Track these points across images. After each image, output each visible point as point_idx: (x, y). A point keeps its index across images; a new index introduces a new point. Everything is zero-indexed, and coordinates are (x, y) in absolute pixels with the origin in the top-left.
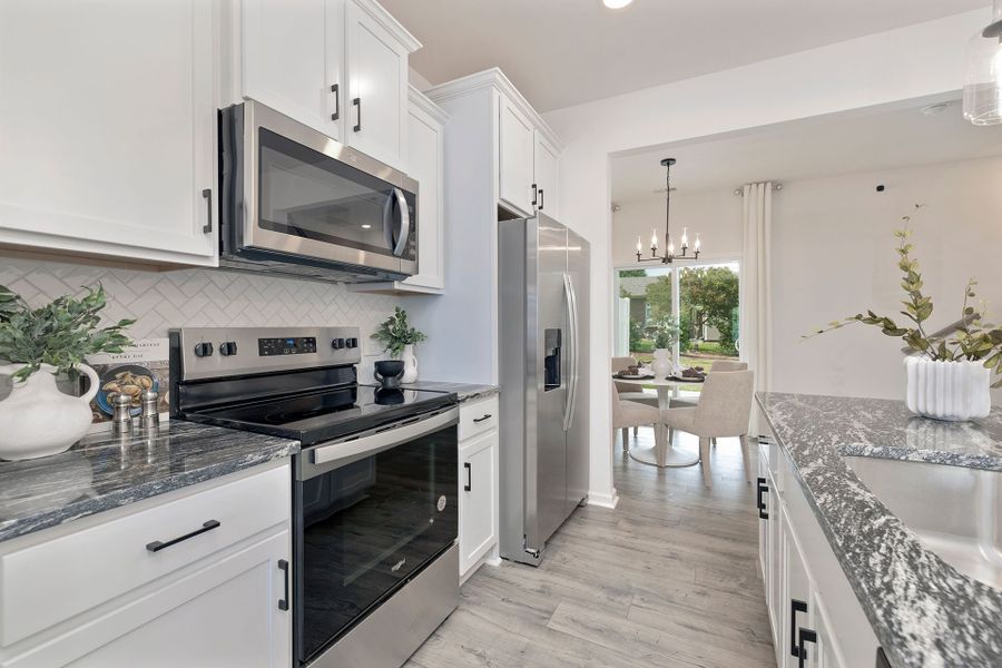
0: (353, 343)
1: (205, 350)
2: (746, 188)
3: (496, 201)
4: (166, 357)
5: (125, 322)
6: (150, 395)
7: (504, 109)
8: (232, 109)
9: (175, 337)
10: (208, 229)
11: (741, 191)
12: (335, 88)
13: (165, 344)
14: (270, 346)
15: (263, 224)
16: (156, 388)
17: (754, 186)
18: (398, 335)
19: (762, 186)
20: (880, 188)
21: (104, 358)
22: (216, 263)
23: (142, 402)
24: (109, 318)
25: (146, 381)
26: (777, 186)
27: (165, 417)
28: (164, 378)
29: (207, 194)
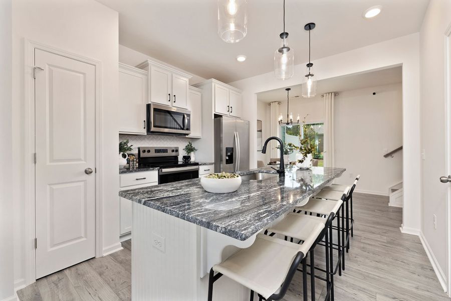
0: (177, 151)
1: (144, 151)
2: (325, 95)
3: (213, 113)
4: (137, 152)
5: (131, 146)
6: (135, 159)
7: (216, 87)
8: (149, 104)
9: (139, 148)
10: (145, 128)
11: (323, 96)
12: (169, 95)
13: (137, 150)
14: (157, 151)
15: (154, 126)
16: (136, 158)
17: (328, 94)
18: (190, 149)
19: (330, 94)
20: (374, 94)
21: (129, 152)
22: (146, 134)
23: (134, 161)
24: (129, 145)
25: (134, 157)
26: (336, 94)
27: (137, 164)
28: (137, 157)
29: (145, 121)
